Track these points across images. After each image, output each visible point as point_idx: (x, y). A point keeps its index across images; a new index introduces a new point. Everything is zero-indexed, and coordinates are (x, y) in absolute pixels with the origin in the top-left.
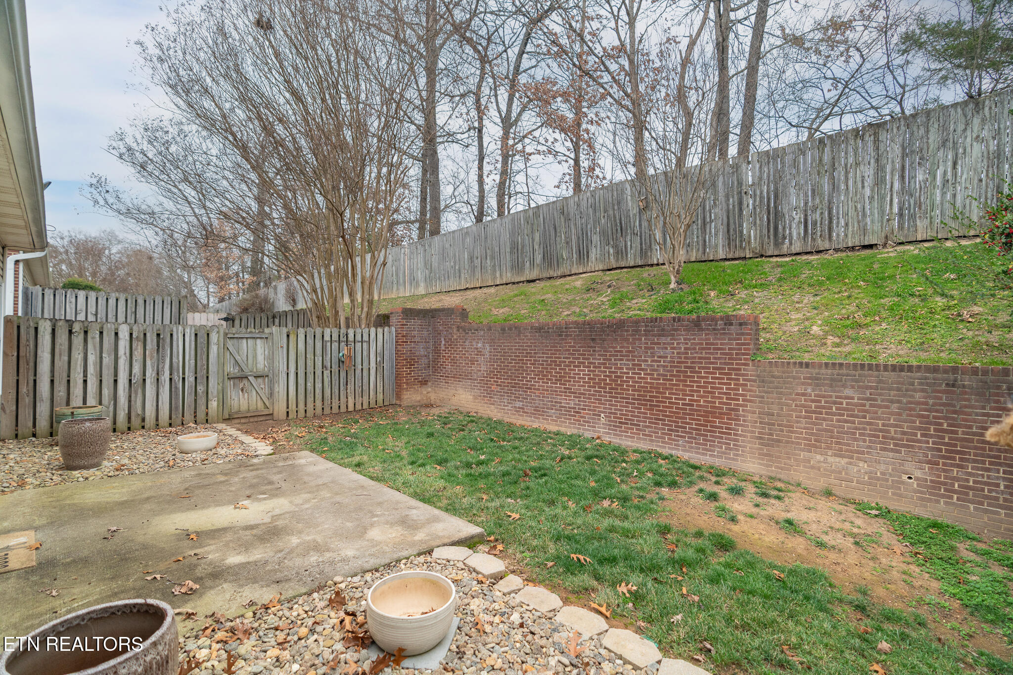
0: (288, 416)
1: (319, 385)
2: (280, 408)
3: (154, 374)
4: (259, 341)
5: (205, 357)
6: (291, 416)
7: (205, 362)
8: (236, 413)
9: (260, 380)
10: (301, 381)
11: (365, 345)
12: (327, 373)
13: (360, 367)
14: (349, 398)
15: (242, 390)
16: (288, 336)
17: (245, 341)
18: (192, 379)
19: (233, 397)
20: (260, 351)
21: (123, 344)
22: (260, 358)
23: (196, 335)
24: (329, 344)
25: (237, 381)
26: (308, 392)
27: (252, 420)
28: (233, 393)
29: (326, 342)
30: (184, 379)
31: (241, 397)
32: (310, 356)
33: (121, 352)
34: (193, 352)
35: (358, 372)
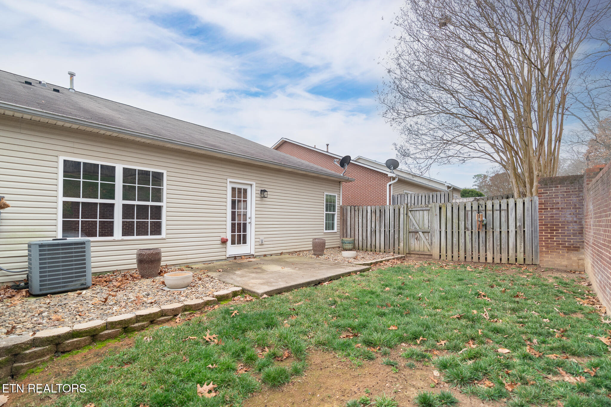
0: (440, 257)
1: (462, 241)
2: (436, 252)
3: (379, 228)
4: (425, 212)
5: (398, 220)
6: (442, 258)
7: (398, 223)
8: (412, 251)
9: (426, 234)
10: (449, 236)
11: (503, 213)
12: (468, 233)
13: (499, 230)
14: (488, 253)
15: (417, 239)
16: (440, 208)
17: (418, 212)
18: (393, 231)
19: (412, 242)
20: (426, 217)
21: (369, 214)
22: (426, 222)
23: (394, 210)
24: (470, 213)
25: (414, 234)
26: (454, 244)
27: (421, 256)
28: (412, 240)
29: (468, 211)
30: (389, 231)
31: (416, 243)
32: (455, 221)
33: (368, 218)
34: (393, 218)
35: (497, 233)
